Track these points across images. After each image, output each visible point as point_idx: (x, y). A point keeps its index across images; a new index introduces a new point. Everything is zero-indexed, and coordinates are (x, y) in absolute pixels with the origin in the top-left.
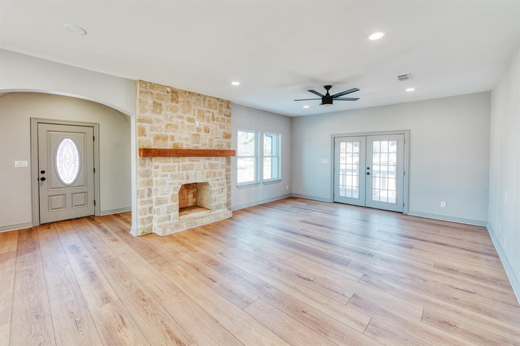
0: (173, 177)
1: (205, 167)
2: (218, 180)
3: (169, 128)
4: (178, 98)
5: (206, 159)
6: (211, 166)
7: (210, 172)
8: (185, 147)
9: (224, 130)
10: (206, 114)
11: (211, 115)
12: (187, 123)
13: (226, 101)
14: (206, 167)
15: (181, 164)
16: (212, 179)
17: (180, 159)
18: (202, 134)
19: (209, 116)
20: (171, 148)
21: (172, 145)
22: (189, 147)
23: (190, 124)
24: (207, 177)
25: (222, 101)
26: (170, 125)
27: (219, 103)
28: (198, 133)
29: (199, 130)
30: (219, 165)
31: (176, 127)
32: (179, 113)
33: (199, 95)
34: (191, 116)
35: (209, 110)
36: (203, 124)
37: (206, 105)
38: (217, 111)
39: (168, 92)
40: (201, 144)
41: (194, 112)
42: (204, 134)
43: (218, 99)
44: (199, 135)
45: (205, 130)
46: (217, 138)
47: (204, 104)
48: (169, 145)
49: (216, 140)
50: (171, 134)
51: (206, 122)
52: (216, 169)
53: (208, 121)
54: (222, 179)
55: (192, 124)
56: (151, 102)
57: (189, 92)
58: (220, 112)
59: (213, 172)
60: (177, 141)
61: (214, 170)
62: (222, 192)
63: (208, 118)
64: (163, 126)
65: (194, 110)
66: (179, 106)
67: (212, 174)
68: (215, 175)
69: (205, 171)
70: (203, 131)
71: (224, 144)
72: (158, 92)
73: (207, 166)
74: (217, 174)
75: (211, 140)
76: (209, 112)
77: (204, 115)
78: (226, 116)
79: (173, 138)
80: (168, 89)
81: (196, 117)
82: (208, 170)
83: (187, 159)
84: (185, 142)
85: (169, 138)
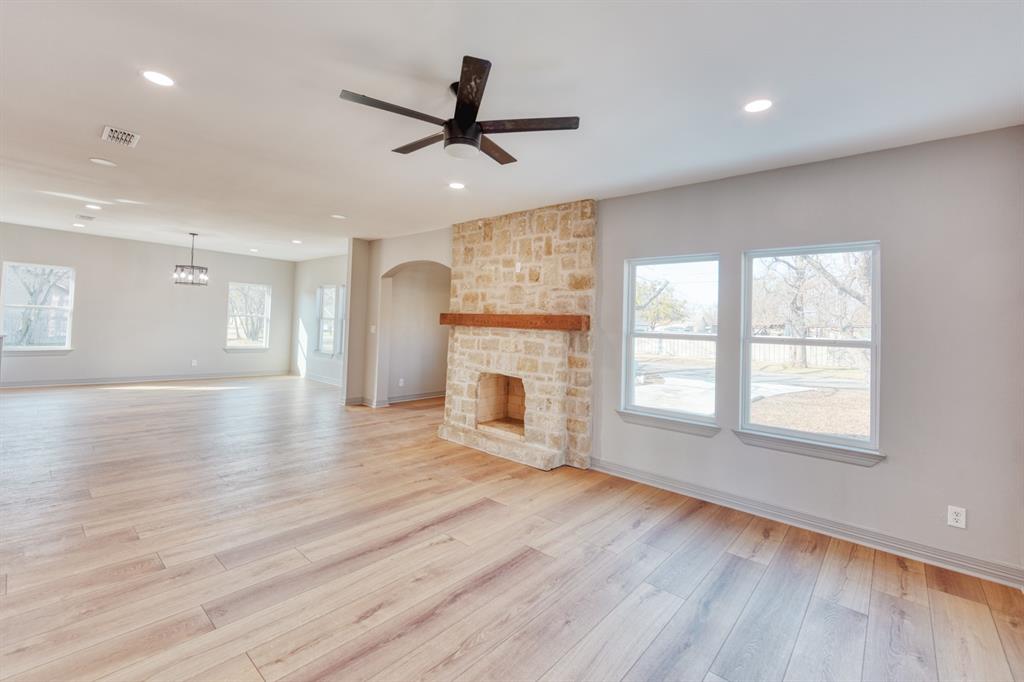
0: (472, 357)
1: (516, 347)
2: (539, 379)
3: (480, 280)
4: (492, 231)
5: (520, 332)
6: (528, 348)
7: (526, 360)
8: (499, 311)
9: (571, 271)
10: (534, 246)
11: (543, 244)
12: (502, 269)
13: (576, 203)
14: (519, 348)
15: (481, 338)
16: (528, 374)
17: (480, 330)
18: (527, 284)
19: (541, 247)
20: (482, 312)
21: (482, 308)
22: (505, 310)
23: (506, 270)
24: (519, 369)
25: (567, 206)
26: (480, 277)
27: (560, 214)
28: (520, 284)
29: (520, 278)
30: (547, 347)
31: (489, 279)
32: (493, 256)
33: (521, 213)
34: (507, 256)
35: (540, 235)
36: (528, 265)
37: (534, 228)
38: (557, 232)
39: (480, 228)
40: (525, 304)
41: (515, 248)
42: (529, 285)
43: (558, 206)
44: (520, 287)
45: (530, 276)
46: (555, 290)
47: (530, 227)
48: (479, 309)
49: (554, 295)
50: (484, 291)
51: (534, 259)
52: (538, 354)
53: (538, 257)
54: (550, 379)
55: (510, 269)
56: (462, 249)
57: (506, 216)
58: (565, 233)
59: (532, 361)
60: (490, 301)
61: (533, 357)
62: (548, 408)
63: (537, 252)
64: (473, 281)
65: (515, 243)
66: (492, 244)
67: (529, 364)
68: (534, 368)
69: (517, 355)
70: (527, 277)
71: (573, 301)
72: (469, 232)
73: (521, 347)
74: (540, 367)
75: (544, 295)
76: (540, 239)
77: (530, 249)
78: (579, 236)
79: (484, 297)
80: (480, 223)
81: (517, 255)
82: (522, 355)
83: (489, 330)
84: (499, 303)
85: (480, 297)
